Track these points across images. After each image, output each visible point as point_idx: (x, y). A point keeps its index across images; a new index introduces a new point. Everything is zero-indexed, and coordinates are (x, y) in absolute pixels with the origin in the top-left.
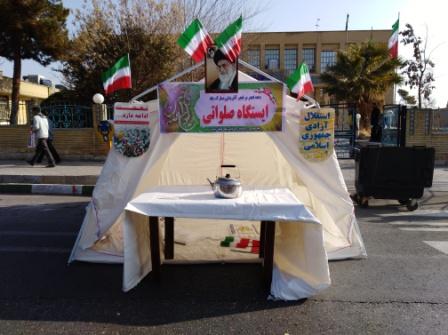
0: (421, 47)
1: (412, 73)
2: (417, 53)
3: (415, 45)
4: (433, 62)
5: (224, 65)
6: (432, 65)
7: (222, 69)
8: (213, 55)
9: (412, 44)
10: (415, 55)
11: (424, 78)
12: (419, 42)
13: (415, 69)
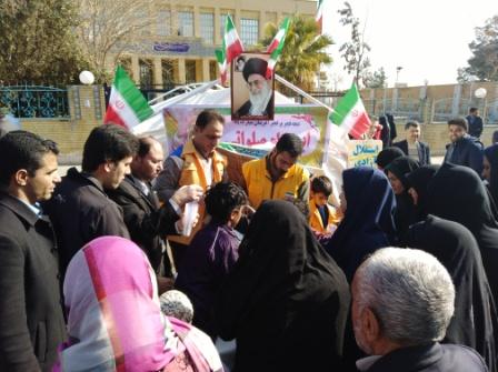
0: (359, 29)
1: (350, 57)
2: (354, 35)
3: (354, 26)
4: (370, 46)
5: (256, 82)
6: (369, 49)
7: (254, 87)
8: (241, 68)
9: (350, 25)
10: (354, 37)
11: (361, 63)
12: (358, 23)
13: (353, 53)
